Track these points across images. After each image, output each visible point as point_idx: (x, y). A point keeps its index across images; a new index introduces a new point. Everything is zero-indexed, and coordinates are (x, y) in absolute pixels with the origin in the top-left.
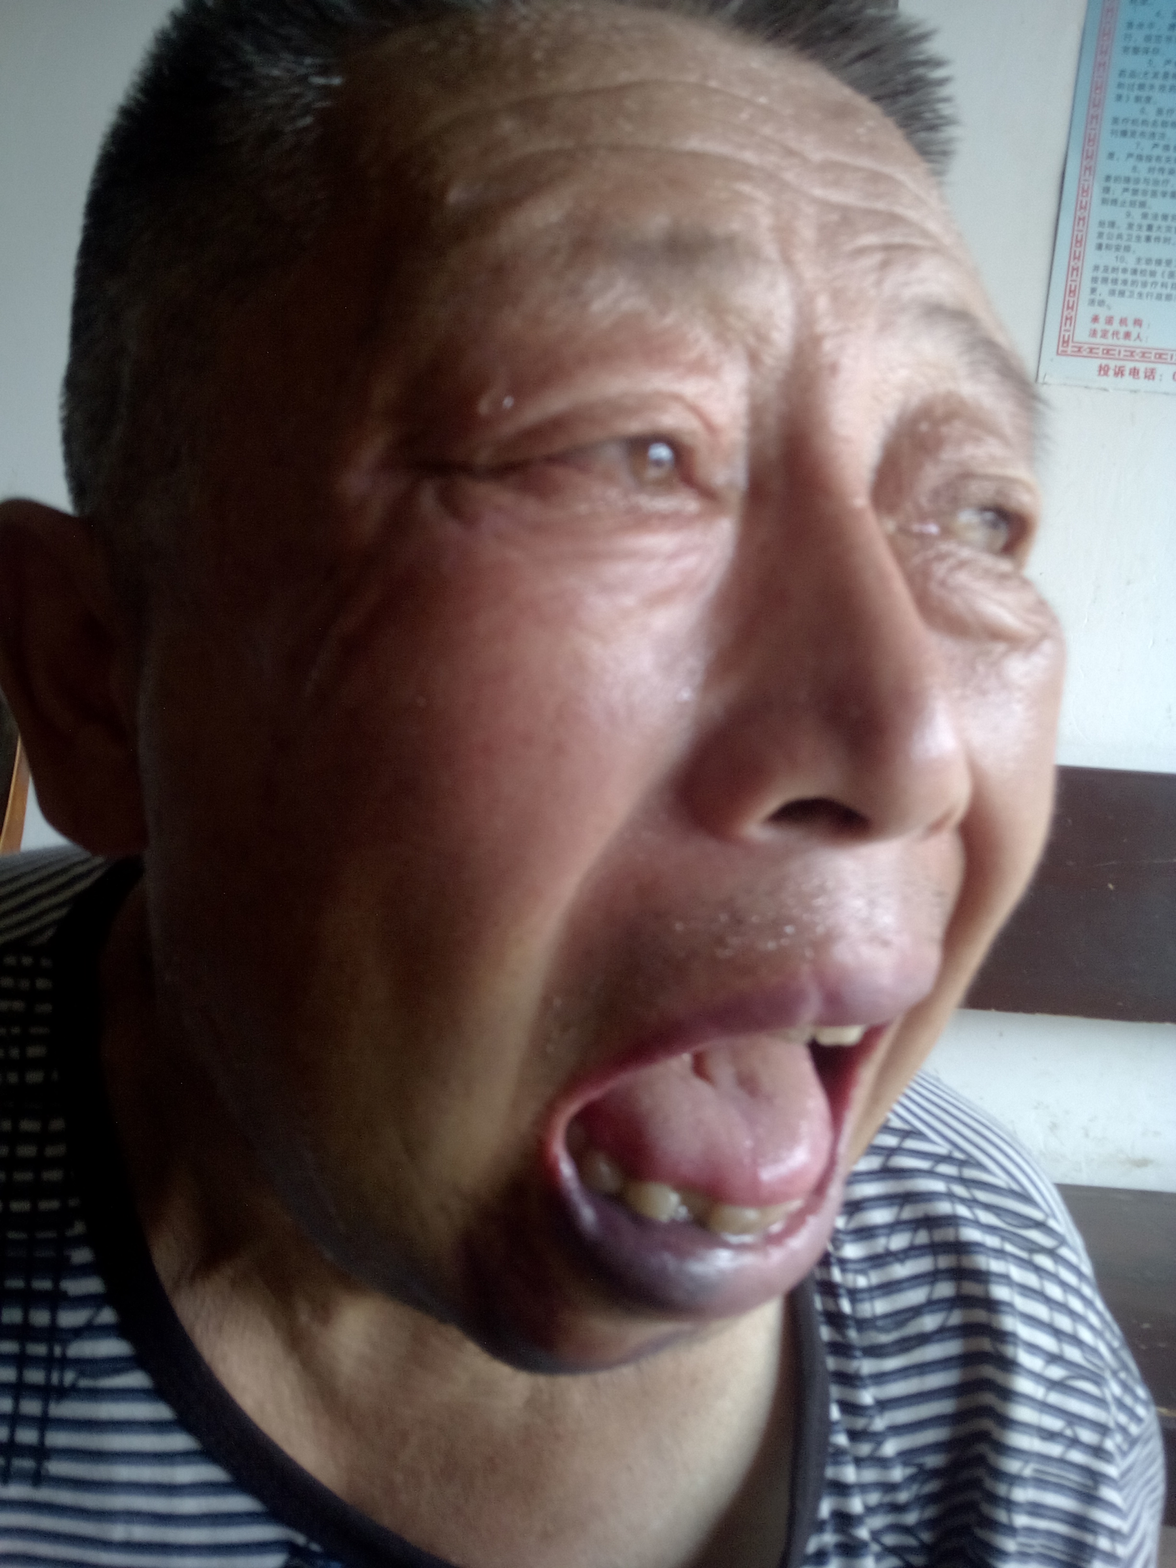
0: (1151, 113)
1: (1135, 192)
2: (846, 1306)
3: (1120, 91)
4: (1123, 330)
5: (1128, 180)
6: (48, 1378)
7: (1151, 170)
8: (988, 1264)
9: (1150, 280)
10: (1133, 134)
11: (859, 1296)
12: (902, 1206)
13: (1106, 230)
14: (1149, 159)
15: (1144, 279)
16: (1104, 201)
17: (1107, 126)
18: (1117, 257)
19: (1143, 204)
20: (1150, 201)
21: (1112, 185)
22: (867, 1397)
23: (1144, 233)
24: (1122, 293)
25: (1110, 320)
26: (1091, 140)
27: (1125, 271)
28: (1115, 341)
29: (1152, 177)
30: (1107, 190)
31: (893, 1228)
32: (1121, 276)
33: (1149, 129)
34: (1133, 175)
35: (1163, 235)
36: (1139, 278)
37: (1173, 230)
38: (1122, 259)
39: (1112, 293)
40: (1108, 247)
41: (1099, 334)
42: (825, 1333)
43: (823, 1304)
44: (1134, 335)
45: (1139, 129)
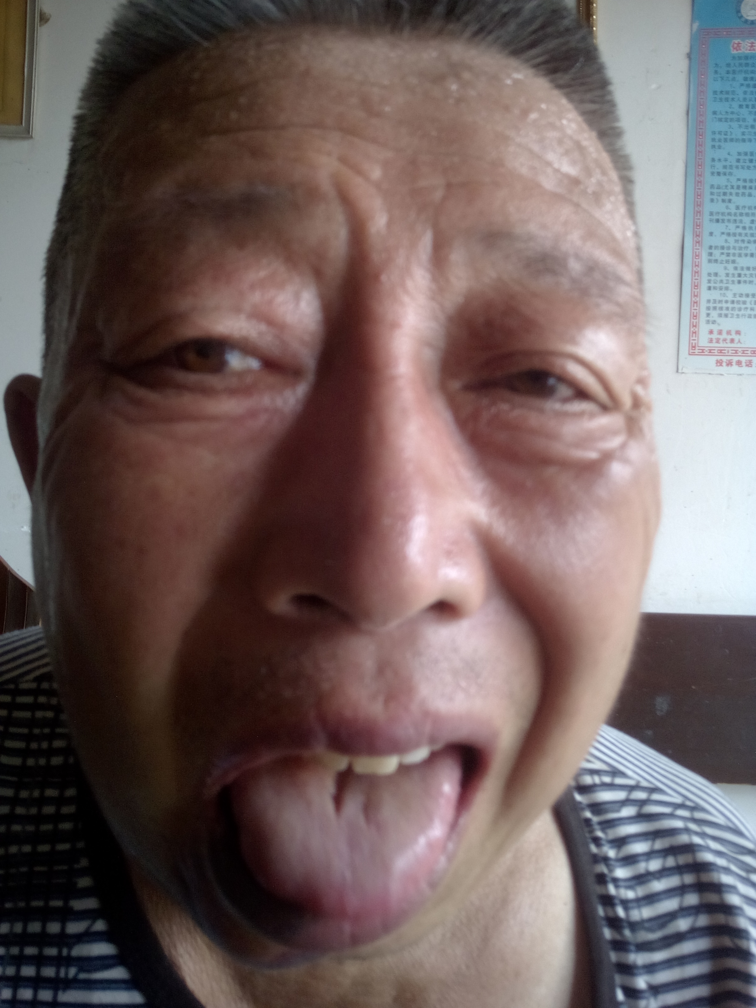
0: (732, 207)
1: (728, 255)
2: (621, 912)
3: (712, 197)
4: (729, 337)
5: (723, 248)
6: (58, 972)
7: (736, 241)
8: (719, 878)
9: (743, 306)
10: (723, 221)
11: (630, 905)
12: (654, 840)
13: (713, 278)
14: (734, 235)
15: (739, 306)
16: (710, 261)
17: (706, 217)
18: (721, 294)
19: (734, 262)
20: (738, 259)
21: (713, 251)
22: (641, 982)
23: (736, 279)
24: (726, 316)
25: (720, 332)
26: (697, 225)
27: (727, 302)
28: (725, 345)
29: (737, 245)
30: (711, 254)
31: (649, 855)
32: (724, 305)
33: (733, 218)
34: (726, 245)
35: (748, 279)
36: (735, 305)
37: (754, 276)
38: (724, 295)
39: (720, 315)
40: (715, 288)
41: (714, 341)
42: (607, 933)
43: (605, 911)
44: (736, 341)
45: (726, 218)
